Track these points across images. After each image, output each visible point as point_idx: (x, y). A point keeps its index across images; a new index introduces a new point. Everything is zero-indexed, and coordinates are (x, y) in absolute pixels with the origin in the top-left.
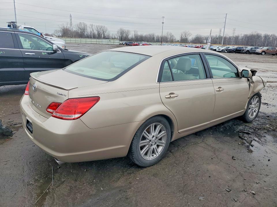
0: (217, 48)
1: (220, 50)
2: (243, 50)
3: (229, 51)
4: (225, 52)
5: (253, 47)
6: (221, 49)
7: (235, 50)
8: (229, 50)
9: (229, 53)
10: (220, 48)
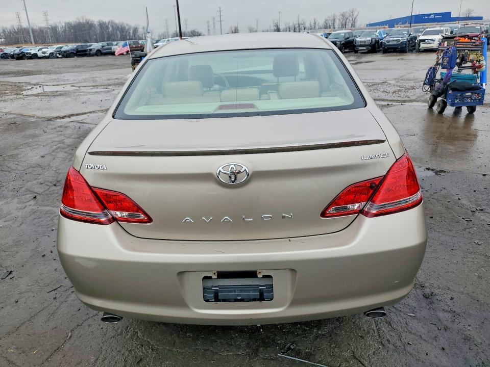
0: (37, 50)
1: (46, 55)
2: (91, 50)
3: (65, 54)
4: (58, 58)
5: (105, 43)
6: (49, 53)
7: (75, 52)
8: (65, 52)
9: (67, 57)
10: (44, 50)
